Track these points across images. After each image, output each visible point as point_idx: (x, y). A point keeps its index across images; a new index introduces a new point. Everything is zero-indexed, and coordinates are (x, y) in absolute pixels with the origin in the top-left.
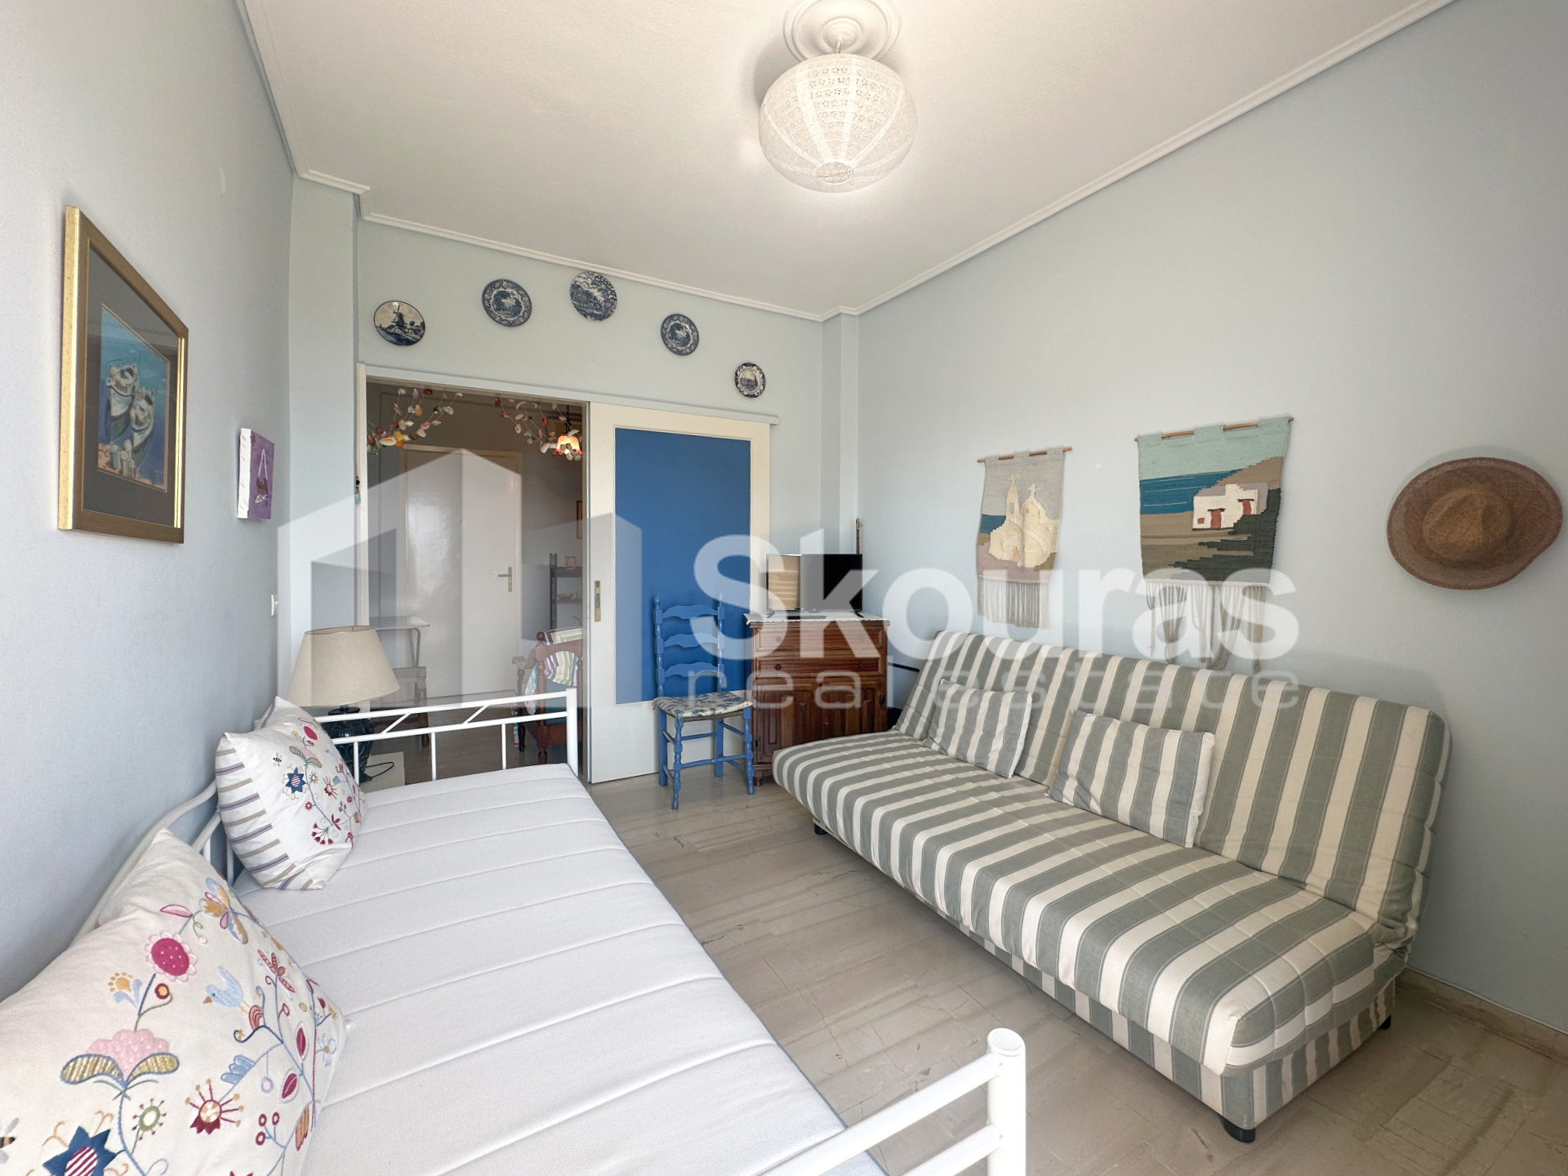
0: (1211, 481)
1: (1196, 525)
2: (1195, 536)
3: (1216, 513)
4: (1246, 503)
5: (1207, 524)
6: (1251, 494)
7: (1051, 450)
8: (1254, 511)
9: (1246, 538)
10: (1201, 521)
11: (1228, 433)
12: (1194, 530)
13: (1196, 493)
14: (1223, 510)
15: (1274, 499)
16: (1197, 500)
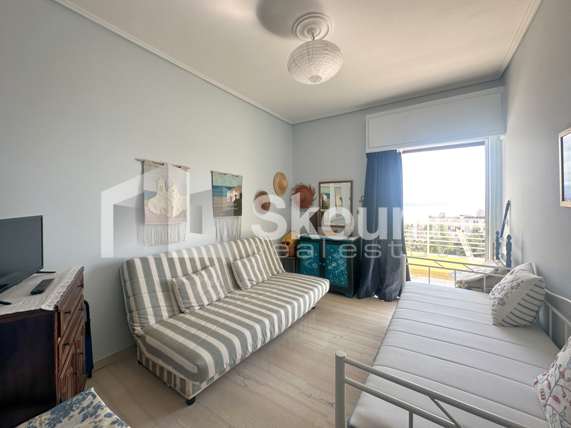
0: (230, 188)
1: (228, 201)
2: (227, 204)
3: (231, 198)
4: (236, 196)
5: (229, 201)
6: (236, 194)
7: (183, 166)
8: (237, 198)
9: (236, 205)
10: (228, 200)
11: (233, 177)
12: (227, 202)
13: (227, 192)
14: (232, 197)
15: (241, 195)
16: (228, 194)
